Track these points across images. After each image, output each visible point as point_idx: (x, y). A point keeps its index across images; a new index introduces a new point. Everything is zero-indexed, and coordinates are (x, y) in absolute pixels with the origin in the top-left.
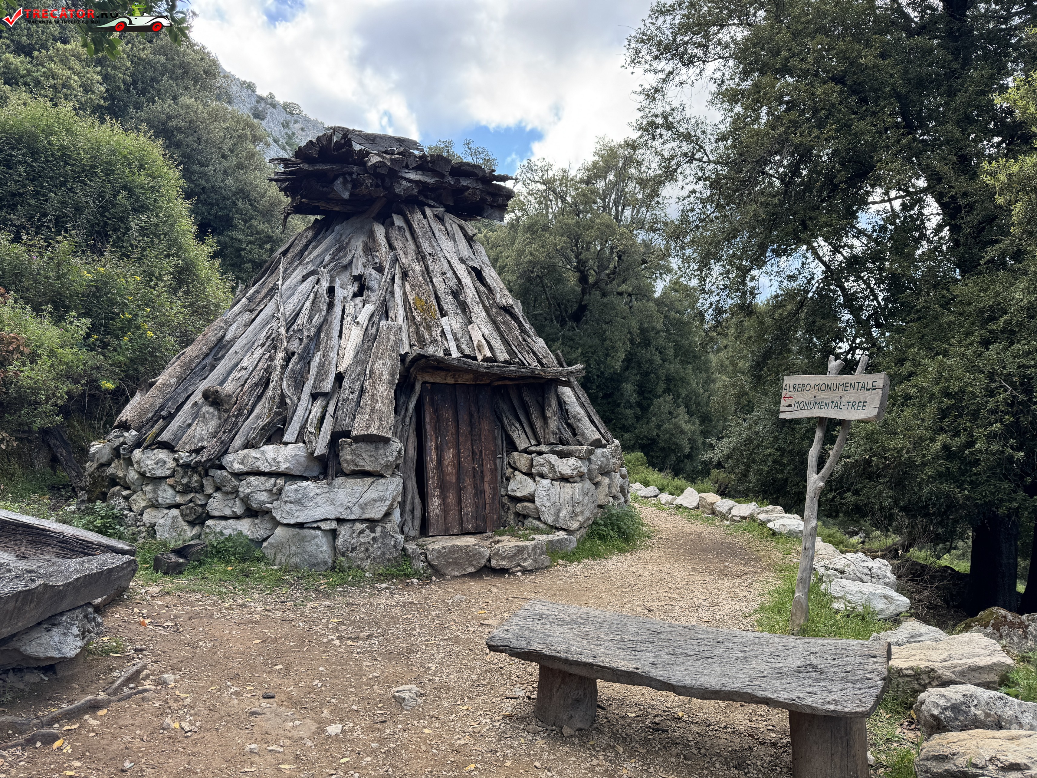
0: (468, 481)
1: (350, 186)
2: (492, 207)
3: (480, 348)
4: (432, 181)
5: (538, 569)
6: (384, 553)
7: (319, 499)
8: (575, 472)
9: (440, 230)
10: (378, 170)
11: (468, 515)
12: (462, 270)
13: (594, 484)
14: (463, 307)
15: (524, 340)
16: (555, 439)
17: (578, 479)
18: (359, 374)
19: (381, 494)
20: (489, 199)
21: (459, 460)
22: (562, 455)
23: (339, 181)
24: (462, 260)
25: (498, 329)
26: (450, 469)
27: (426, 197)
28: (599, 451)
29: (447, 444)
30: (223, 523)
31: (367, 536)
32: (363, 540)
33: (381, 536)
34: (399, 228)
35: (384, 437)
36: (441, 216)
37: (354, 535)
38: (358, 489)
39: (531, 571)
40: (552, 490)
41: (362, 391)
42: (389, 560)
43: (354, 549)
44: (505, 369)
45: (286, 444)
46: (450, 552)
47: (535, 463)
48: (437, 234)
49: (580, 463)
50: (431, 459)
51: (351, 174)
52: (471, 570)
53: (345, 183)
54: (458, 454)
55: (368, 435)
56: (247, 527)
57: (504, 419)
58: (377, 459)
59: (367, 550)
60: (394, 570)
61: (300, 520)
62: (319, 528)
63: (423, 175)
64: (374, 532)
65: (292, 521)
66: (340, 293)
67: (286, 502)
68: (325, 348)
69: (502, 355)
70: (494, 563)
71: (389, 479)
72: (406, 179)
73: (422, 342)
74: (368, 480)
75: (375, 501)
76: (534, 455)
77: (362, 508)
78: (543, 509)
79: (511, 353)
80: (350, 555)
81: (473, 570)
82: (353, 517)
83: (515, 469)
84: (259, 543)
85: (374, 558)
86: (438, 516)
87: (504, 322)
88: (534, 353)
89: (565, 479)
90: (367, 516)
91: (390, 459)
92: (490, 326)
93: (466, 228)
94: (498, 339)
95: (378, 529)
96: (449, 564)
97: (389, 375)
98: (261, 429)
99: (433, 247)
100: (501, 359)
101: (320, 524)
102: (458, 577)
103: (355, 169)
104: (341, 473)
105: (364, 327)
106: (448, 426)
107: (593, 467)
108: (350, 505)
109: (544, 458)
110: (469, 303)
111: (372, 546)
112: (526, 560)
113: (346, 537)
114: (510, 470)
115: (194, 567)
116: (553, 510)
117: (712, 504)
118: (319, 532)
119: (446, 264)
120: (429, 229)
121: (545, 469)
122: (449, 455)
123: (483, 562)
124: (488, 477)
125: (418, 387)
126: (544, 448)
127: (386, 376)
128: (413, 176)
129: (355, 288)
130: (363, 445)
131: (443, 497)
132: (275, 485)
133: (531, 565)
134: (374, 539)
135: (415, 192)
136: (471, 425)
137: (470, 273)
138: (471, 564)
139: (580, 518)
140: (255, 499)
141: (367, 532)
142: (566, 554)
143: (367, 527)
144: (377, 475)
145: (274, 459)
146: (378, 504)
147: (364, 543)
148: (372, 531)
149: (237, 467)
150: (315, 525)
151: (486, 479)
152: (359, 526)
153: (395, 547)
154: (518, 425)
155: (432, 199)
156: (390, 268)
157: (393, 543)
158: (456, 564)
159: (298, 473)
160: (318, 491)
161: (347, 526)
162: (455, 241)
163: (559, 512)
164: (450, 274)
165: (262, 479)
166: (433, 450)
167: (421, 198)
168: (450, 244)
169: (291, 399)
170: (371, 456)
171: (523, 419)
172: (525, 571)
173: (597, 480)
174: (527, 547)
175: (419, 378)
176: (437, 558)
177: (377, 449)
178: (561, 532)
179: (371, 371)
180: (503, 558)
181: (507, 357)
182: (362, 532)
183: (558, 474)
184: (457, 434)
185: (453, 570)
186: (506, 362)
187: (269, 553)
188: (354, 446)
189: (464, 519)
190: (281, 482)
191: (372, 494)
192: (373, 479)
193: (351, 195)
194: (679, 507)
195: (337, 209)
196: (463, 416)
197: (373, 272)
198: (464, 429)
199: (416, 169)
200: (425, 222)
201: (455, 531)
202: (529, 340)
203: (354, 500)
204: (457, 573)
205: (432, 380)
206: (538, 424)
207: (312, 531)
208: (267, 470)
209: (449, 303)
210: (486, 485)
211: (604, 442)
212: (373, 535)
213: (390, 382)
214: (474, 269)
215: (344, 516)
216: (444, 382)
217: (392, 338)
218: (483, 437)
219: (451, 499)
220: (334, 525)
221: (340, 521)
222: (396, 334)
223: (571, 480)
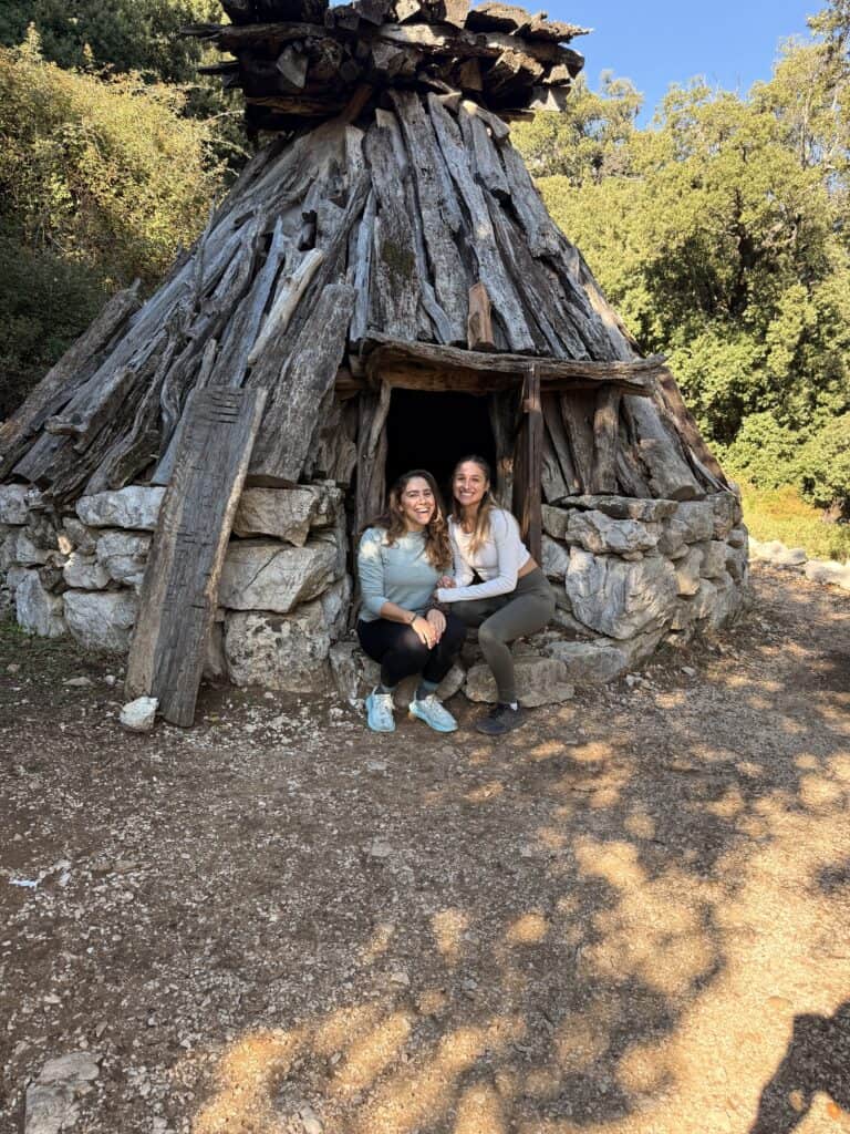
1: (303, 63)
3: (474, 326)
4: (437, 41)
6: (294, 664)
8: (632, 544)
9: (449, 130)
10: (344, 24)
12: (473, 195)
13: (674, 561)
14: (468, 257)
16: (607, 485)
17: (639, 556)
18: (270, 374)
19: (286, 573)
22: (615, 514)
23: (287, 56)
24: (478, 179)
25: (521, 294)
27: (432, 75)
28: (687, 508)
30: (83, 597)
31: (268, 637)
32: (262, 642)
33: (290, 638)
34: (382, 130)
35: (284, 480)
36: (453, 107)
37: (249, 634)
38: (252, 563)
40: (595, 571)
42: (302, 674)
43: (249, 654)
44: (523, 364)
45: (153, 485)
47: (570, 525)
48: (443, 135)
49: (643, 530)
51: (302, 40)
53: (296, 57)
55: (262, 476)
56: (112, 607)
58: (278, 519)
59: (269, 656)
63: (426, 31)
64: (280, 631)
66: (279, 239)
68: (239, 330)
69: (523, 341)
70: (470, 691)
71: (301, 549)
72: (395, 42)
73: (379, 321)
74: (268, 550)
75: (277, 583)
76: (573, 510)
77: (257, 594)
78: (577, 599)
79: (538, 335)
80: (243, 662)
82: (245, 606)
83: (542, 532)
84: (124, 631)
85: (280, 670)
87: (537, 283)
88: (581, 334)
89: (615, 554)
90: (264, 606)
91: (297, 517)
92: (509, 290)
93: (495, 124)
94: (519, 312)
95: (286, 627)
97: (317, 375)
98: (122, 461)
99: (432, 159)
100: (519, 346)
103: (308, 29)
105: (297, 296)
107: (673, 533)
108: (239, 587)
109: (585, 518)
110: (478, 251)
111: (277, 652)
113: (238, 635)
116: (592, 605)
119: (447, 185)
120: (430, 130)
121: (586, 536)
125: (385, 398)
126: (586, 499)
127: (309, 377)
128: (404, 33)
129: (304, 234)
130: (255, 493)
132: (137, 547)
134: (278, 641)
135: (410, 65)
137: (487, 200)
140: (115, 568)
141: (268, 630)
143: (267, 622)
144: (280, 542)
145: (136, 509)
146: (282, 588)
147: (265, 647)
148: (276, 628)
149: (93, 518)
152: (254, 621)
153: (312, 655)
154: (550, 461)
155: (440, 77)
156: (357, 198)
157: (309, 650)
161: (239, 619)
162: (472, 148)
163: (601, 607)
164: (452, 204)
165: (123, 537)
167: (424, 77)
168: (462, 151)
169: (169, 415)
170: (269, 512)
171: (560, 450)
173: (678, 555)
175: (386, 382)
177: (278, 500)
178: (603, 642)
181: (530, 342)
182: (259, 630)
183: (604, 545)
186: (527, 352)
190: (144, 544)
191: (273, 573)
192: (276, 548)
193: (308, 80)
195: (296, 110)
197: (331, 206)
200: (426, 119)
202: (575, 311)
203: (246, 581)
205: (409, 386)
206: (583, 458)
208: (126, 525)
209: (443, 254)
211: (699, 490)
212: (277, 635)
213: (317, 386)
214: (498, 193)
215: (231, 603)
216: (428, 388)
217: (337, 310)
220: (219, 616)
221: (228, 610)
222: (344, 304)
223: (626, 556)
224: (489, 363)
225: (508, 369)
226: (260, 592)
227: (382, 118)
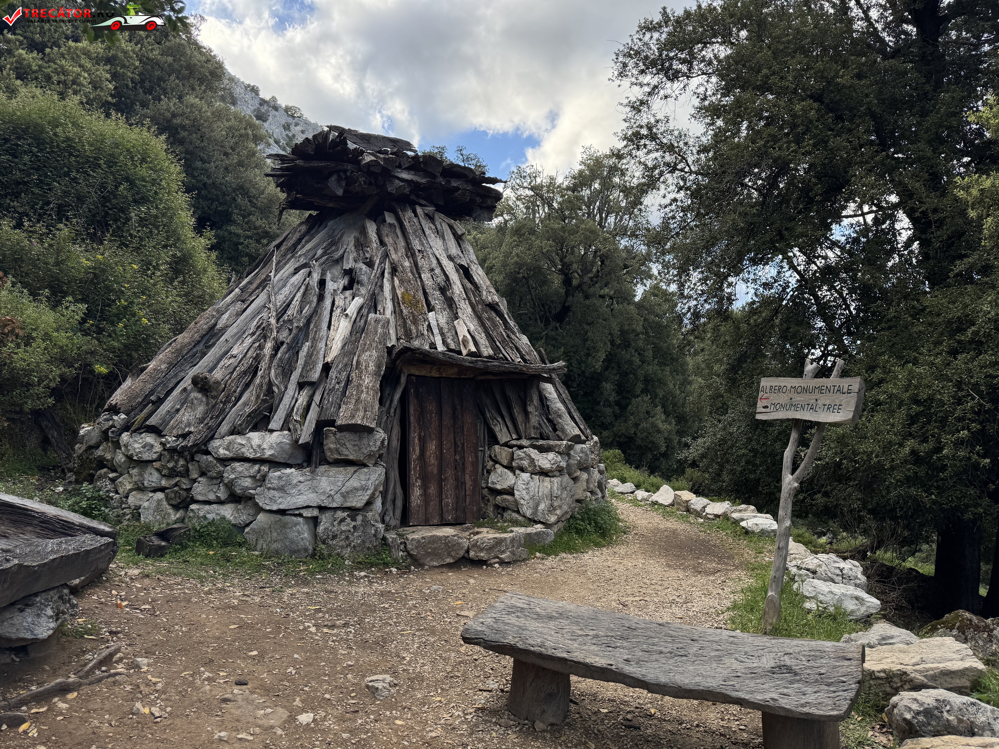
0: (449, 473)
1: (344, 183)
2: (481, 208)
3: (465, 342)
4: (424, 181)
5: (515, 561)
6: (364, 542)
7: (301, 486)
8: (554, 467)
9: (430, 228)
10: (372, 169)
11: (448, 506)
12: (449, 267)
13: (573, 479)
14: (450, 303)
15: (508, 336)
16: (535, 434)
17: (557, 473)
18: (346, 365)
19: (363, 483)
20: (478, 200)
21: (441, 452)
22: (542, 450)
23: (333, 178)
24: (450, 258)
25: (483, 325)
26: (433, 461)
27: (418, 196)
28: (578, 447)
29: (430, 436)
30: (207, 507)
31: (348, 525)
32: (343, 529)
33: (362, 525)
34: (391, 225)
35: (368, 427)
36: (431, 214)
37: (335, 523)
38: (341, 478)
39: (509, 563)
40: (532, 484)
41: (348, 381)
42: (369, 549)
43: (334, 537)
44: (489, 364)
45: (272, 431)
46: (429, 542)
47: (515, 456)
48: (427, 232)
49: (559, 458)
50: (414, 450)
51: (345, 171)
52: (449, 560)
53: (339, 179)
54: (440, 446)
55: (352, 424)
56: (230, 512)
57: (487, 413)
58: (360, 449)
59: (347, 538)
60: (373, 559)
61: (282, 507)
62: (300, 515)
63: (415, 175)
64: (355, 520)
65: (275, 508)
66: (330, 286)
67: (269, 489)
68: (314, 338)
69: (487, 351)
70: (472, 554)
71: (372, 468)
72: (398, 178)
73: (408, 335)
74: (351, 469)
75: (356, 489)
76: (515, 449)
77: (344, 497)
78: (522, 502)
79: (495, 348)
80: (330, 542)
81: (452, 561)
82: (335, 505)
83: (496, 462)
84: (241, 528)
85: (354, 546)
86: (419, 506)
87: (489, 319)
88: (518, 349)
89: (544, 473)
90: (348, 504)
91: (373, 449)
92: (476, 322)
93: (455, 227)
94: (483, 335)
95: (359, 518)
96: (428, 554)
97: (376, 366)
98: (248, 416)
99: (423, 245)
100: (485, 354)
101: (301, 511)
102: (436, 567)
103: (349, 167)
104: (324, 461)
105: (353, 320)
106: (431, 418)
107: (572, 462)
108: (332, 493)
109: (524, 452)
110: (456, 299)
111: (353, 535)
112: (503, 552)
113: (328, 525)
114: (491, 463)
115: (176, 551)
116: (531, 504)
117: (687, 502)
118: (300, 520)
119: (434, 262)
120: (419, 227)
121: (525, 463)
122: (432, 447)
123: (462, 553)
124: (469, 469)
125: (403, 379)
126: (524, 442)
127: (372, 367)
128: (405, 175)
129: (345, 281)
130: (347, 435)
131: (425, 488)
132: (259, 471)
133: (509, 557)
134: (354, 527)
135: (407, 191)
136: (454, 417)
137: (457, 271)
138: (449, 555)
139: (558, 512)
140: (239, 485)
141: (348, 520)
142: (543, 547)
143: (348, 515)
144: (359, 464)
145: (259, 446)
146: (360, 493)
147: (345, 531)
148: (354, 519)
149: (222, 452)
150: (297, 512)
151: (467, 471)
152: (340, 514)
153: (375, 535)
154: (500, 419)
155: (423, 198)
156: (380, 263)
157: (373, 532)
158: (435, 554)
159: (282, 461)
160: (301, 479)
161: (328, 514)
162: (444, 239)
163: (537, 505)
164: (438, 271)
165: (247, 465)
166: (416, 441)
167: (413, 197)
168: (439, 242)
169: (278, 388)
170: (354, 445)
171: (505, 413)
172: (502, 563)
173: (575, 475)
174: (505, 538)
175: (405, 371)
176: (417, 547)
177: (360, 438)
178: (539, 526)
179: (358, 362)
180: (482, 550)
181: (491, 352)
182: (343, 520)
183: (538, 468)
184: (440, 426)
185: (431, 560)
186: (489, 357)
187: (251, 538)
188: (338, 435)
189: (445, 509)
190: (265, 468)
191: (354, 483)
192: (356, 468)
193: (345, 192)
194: (655, 503)
195: (331, 205)
196: (447, 409)
197: (364, 267)
198: (447, 421)
199: (408, 169)
200: (415, 220)
201: (435, 521)
202: (513, 336)
203: (336, 488)
204: (435, 564)
205: (417, 373)
206: (520, 419)
207: (294, 518)
208: (252, 456)
209: (436, 298)
210: (467, 477)
211: (583, 438)
212: (354, 523)
213: (376, 373)
214: (462, 266)
215: (326, 503)
216: (429, 375)
217: (380, 330)
218: (465, 430)
219: (433, 490)
220: (315, 513)
221: (322, 509)
222: (383, 327)
223: (550, 474)
224: (469, 362)
225: (482, 367)
226: (345, 496)
227: (390, 219)
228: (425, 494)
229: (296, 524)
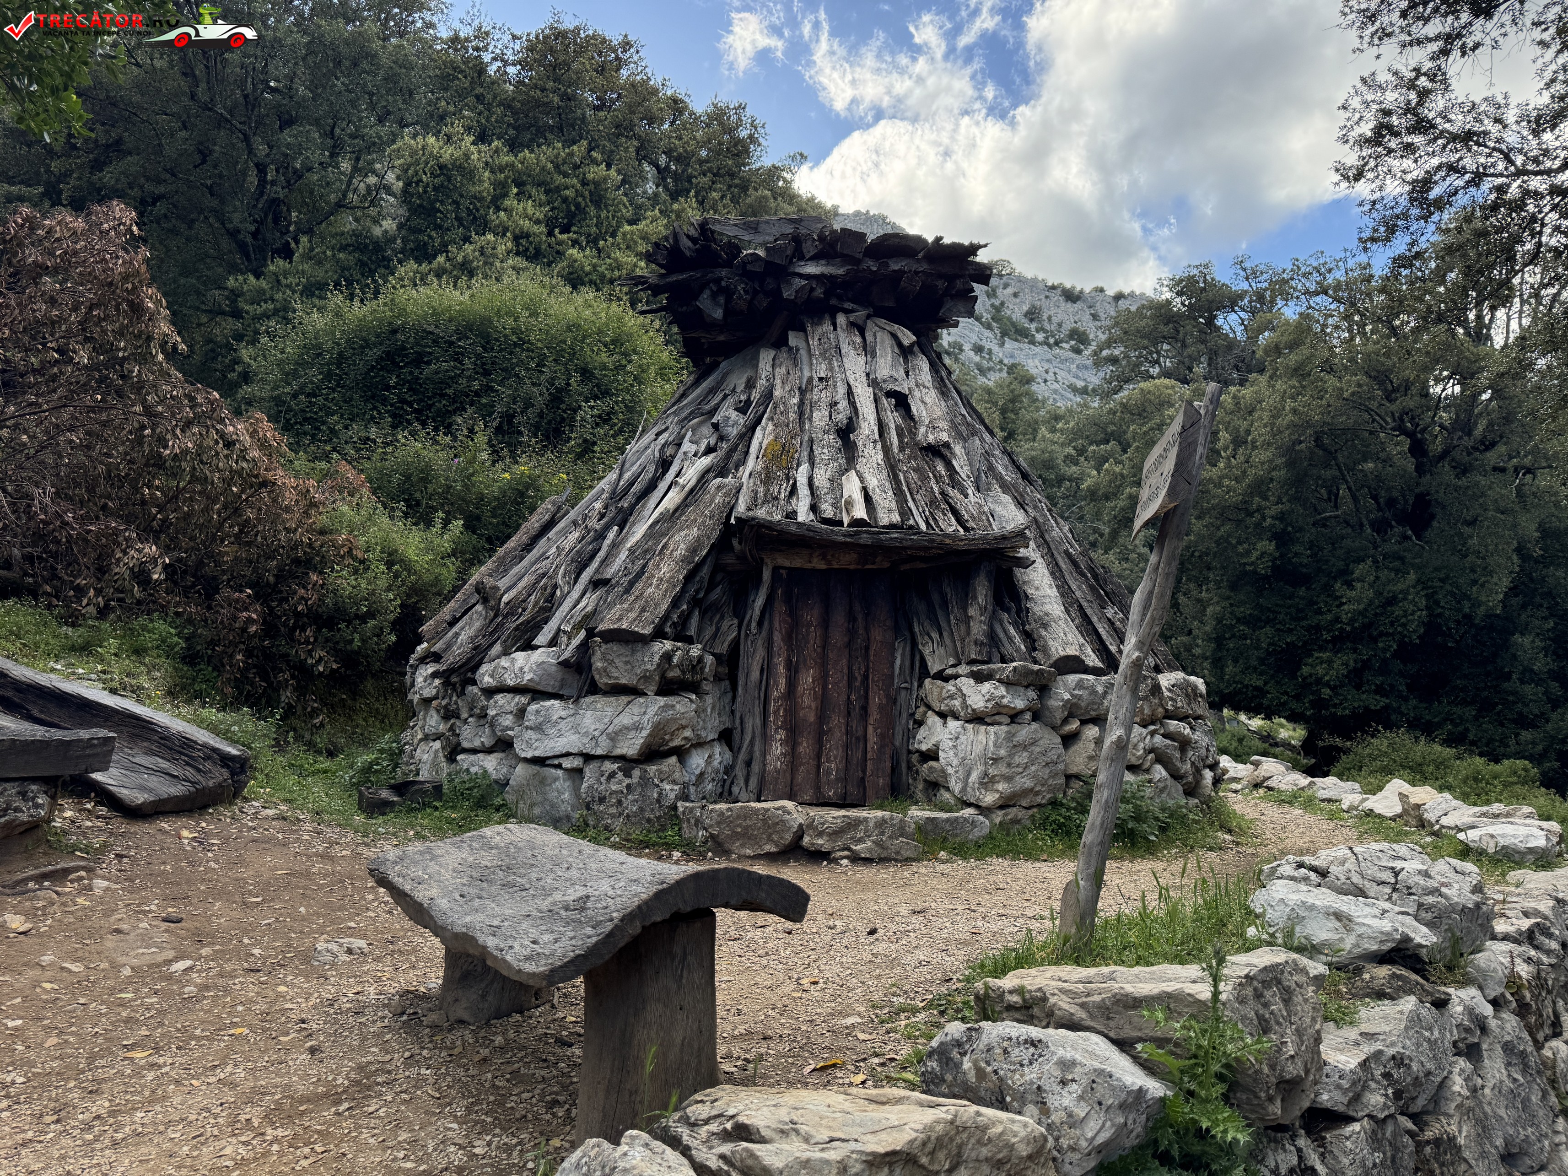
0: (836, 721)
1: (722, 300)
2: (953, 297)
3: (849, 504)
4: (841, 271)
5: (883, 860)
6: (642, 810)
7: (563, 725)
8: (990, 705)
9: (853, 343)
10: (749, 267)
11: (828, 773)
12: (865, 397)
13: (1063, 736)
14: (849, 450)
15: (943, 493)
16: (979, 653)
17: (1002, 719)
19: (636, 718)
20: (941, 284)
21: (825, 688)
22: (980, 678)
23: (706, 294)
24: (873, 382)
25: (896, 477)
26: (807, 702)
27: (840, 298)
28: (1073, 679)
29: (805, 661)
31: (620, 782)
32: (614, 788)
33: (639, 784)
34: (791, 349)
35: (637, 633)
36: (860, 322)
37: (603, 779)
38: (609, 712)
39: (868, 861)
40: (963, 738)
41: (642, 572)
42: (649, 821)
43: (602, 800)
45: (537, 648)
46: (738, 817)
47: (946, 694)
48: (845, 348)
49: (1002, 690)
50: (776, 684)
51: (718, 281)
52: (770, 848)
53: (714, 296)
54: (823, 678)
55: (615, 630)
56: (494, 764)
57: (916, 625)
58: (633, 668)
59: (620, 802)
60: (653, 837)
61: (537, 753)
62: (559, 766)
63: (828, 264)
64: (630, 777)
65: (529, 755)
66: (686, 448)
67: (527, 728)
69: (888, 515)
70: (806, 840)
71: (652, 697)
72: (801, 276)
74: (624, 699)
75: (627, 728)
76: (951, 682)
77: (612, 739)
78: (949, 769)
79: (904, 512)
80: (597, 808)
81: (774, 849)
82: (599, 752)
83: (929, 707)
84: (504, 784)
85: (628, 816)
86: (778, 771)
87: (918, 469)
88: (955, 512)
89: (978, 719)
90: (618, 752)
91: (649, 667)
92: (883, 474)
93: (900, 335)
94: (890, 493)
95: (636, 773)
96: (735, 836)
97: (687, 550)
98: (515, 629)
99: (831, 369)
100: (884, 521)
101: (561, 760)
102: (749, 857)
103: (724, 272)
104: (594, 689)
105: (687, 489)
106: (808, 632)
107: (1052, 703)
108: (596, 733)
109: (955, 685)
110: (861, 444)
111: (626, 798)
112: (860, 841)
113: (592, 781)
114: (922, 709)
115: (412, 810)
116: (961, 774)
117: (1418, 806)
118: (560, 772)
119: (842, 390)
120: (833, 344)
121: (957, 703)
122: (807, 679)
123: (788, 837)
124: (874, 715)
125: (766, 575)
126: (961, 669)
127: (682, 550)
128: (811, 269)
129: (712, 440)
130: (615, 647)
131: (792, 741)
132: (517, 703)
133: (870, 850)
134: (629, 787)
135: (819, 292)
136: (852, 633)
137: (877, 399)
138: (770, 839)
139: (1001, 786)
140: (500, 726)
141: (620, 775)
143: (619, 768)
144: (632, 691)
145: (521, 670)
146: (632, 734)
147: (616, 792)
148: (628, 775)
149: (488, 681)
150: (556, 762)
151: (871, 721)
152: (609, 766)
153: (658, 801)
154: (933, 634)
155: (849, 300)
156: (758, 406)
157: (655, 795)
158: (746, 836)
159: (550, 690)
160: (563, 714)
161: (594, 765)
162: (873, 356)
163: (968, 775)
164: (843, 404)
165: (509, 696)
166: (781, 669)
167: (833, 302)
168: (862, 361)
169: (562, 591)
170: (626, 663)
171: (943, 624)
172: (855, 859)
173: (1068, 729)
174: (866, 819)
175: (768, 560)
176: (719, 823)
177: (633, 652)
178: (970, 810)
179: (665, 546)
180: (820, 834)
182: (612, 775)
183: (969, 710)
184: (824, 646)
185: (743, 846)
186: (892, 526)
187: (510, 797)
188: (604, 646)
189: (824, 779)
190: (524, 700)
191: (626, 719)
192: (628, 698)
193: (727, 312)
194: (1370, 813)
196: (839, 618)
197: (735, 415)
198: (838, 637)
199: (815, 258)
200: (831, 335)
201: (807, 798)
202: (953, 493)
203: (602, 727)
204: (749, 852)
205: (787, 564)
206: (960, 629)
207: (553, 771)
208: (513, 684)
209: (826, 445)
210: (870, 729)
211: (1092, 663)
212: (628, 781)
213: (684, 559)
214: (892, 393)
215: (589, 749)
216: (808, 566)
217: (719, 499)
218: (872, 653)
219: (805, 747)
220: (577, 762)
221: (588, 758)
222: (728, 494)
223: (987, 720)
224: (850, 536)
225: (869, 542)
226: (614, 738)
227: (794, 339)
228: (792, 755)
229: (556, 779)
